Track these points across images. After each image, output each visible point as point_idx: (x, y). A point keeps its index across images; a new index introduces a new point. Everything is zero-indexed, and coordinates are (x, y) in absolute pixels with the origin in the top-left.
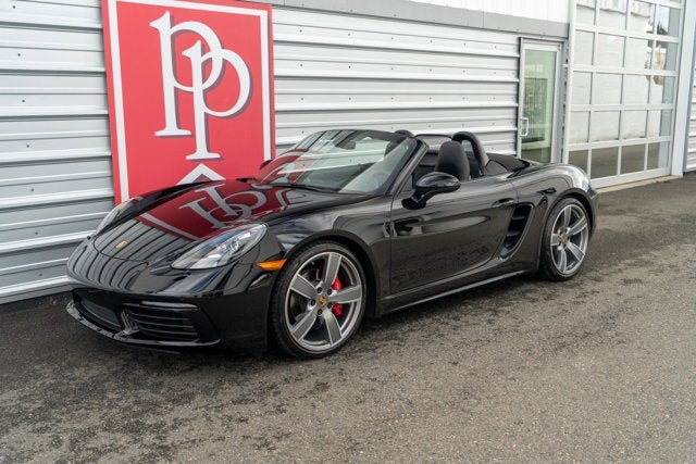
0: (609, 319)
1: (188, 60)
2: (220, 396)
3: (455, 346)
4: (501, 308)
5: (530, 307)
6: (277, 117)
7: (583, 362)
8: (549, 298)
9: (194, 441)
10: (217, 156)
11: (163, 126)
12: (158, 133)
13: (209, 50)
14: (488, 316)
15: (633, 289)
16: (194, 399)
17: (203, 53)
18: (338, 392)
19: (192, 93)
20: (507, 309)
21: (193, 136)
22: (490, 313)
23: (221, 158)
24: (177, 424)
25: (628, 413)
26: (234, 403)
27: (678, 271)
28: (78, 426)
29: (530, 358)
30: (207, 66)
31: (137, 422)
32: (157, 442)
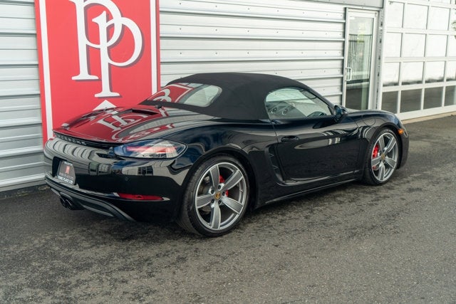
0: (392, 217)
1: (96, 26)
2: (110, 266)
3: (279, 234)
4: (316, 208)
5: (336, 207)
6: (162, 66)
7: (366, 246)
8: (353, 200)
9: (89, 295)
10: (118, 94)
11: (78, 73)
12: (74, 78)
13: (112, 18)
14: (306, 213)
15: (414, 195)
16: (91, 266)
17: (108, 20)
18: (193, 264)
19: (99, 49)
20: (320, 208)
21: (100, 80)
22: (308, 211)
23: (120, 97)
24: (79, 283)
25: (389, 280)
26: (120, 270)
27: (450, 183)
28: (10, 284)
29: (330, 243)
30: (110, 30)
31: (51, 282)
32: (64, 295)
